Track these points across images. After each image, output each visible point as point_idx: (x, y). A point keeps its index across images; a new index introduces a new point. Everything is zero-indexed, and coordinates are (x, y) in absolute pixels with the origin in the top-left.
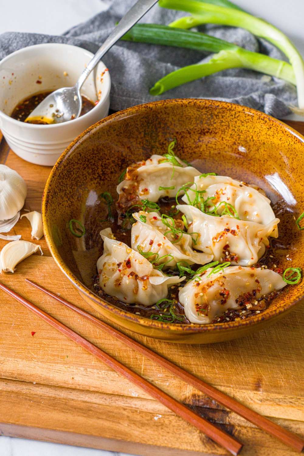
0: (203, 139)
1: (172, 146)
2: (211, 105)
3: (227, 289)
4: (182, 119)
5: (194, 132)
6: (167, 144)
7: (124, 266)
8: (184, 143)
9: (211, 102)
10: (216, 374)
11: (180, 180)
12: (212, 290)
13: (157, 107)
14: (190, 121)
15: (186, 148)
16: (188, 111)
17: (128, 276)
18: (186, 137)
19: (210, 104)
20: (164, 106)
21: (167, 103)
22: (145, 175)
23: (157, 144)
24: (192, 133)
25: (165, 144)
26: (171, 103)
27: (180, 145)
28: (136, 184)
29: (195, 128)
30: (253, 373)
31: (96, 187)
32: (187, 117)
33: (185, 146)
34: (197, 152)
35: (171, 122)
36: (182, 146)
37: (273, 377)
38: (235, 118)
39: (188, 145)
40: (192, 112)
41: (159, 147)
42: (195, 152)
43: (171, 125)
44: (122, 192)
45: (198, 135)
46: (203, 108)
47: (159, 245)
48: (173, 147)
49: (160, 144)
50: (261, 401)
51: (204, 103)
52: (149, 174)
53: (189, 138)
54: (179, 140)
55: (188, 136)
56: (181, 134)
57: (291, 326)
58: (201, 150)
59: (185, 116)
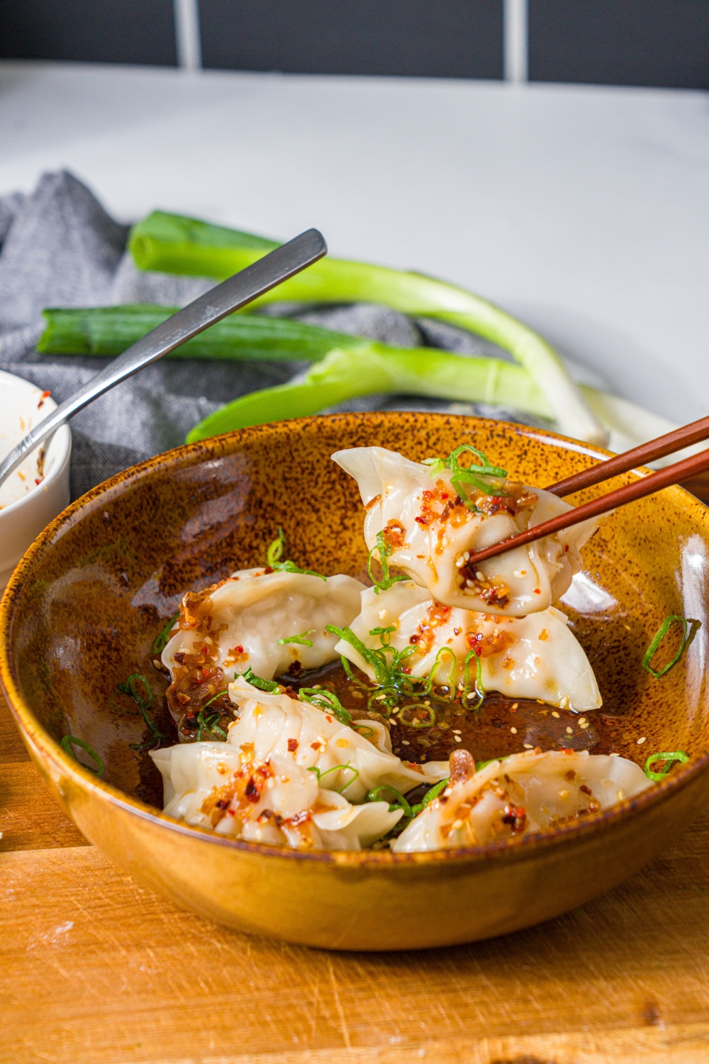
0: (352, 521)
1: (276, 551)
2: (362, 424)
3: (517, 804)
4: (294, 475)
5: (328, 507)
6: (262, 548)
7: (240, 799)
8: (306, 540)
9: (361, 417)
10: (537, 1011)
11: (320, 619)
12: (483, 809)
13: (226, 447)
14: (314, 478)
15: (314, 551)
16: (305, 449)
17: (259, 820)
18: (309, 523)
19: (359, 422)
20: (243, 443)
21: (250, 434)
22: (228, 614)
23: (237, 550)
24: (323, 509)
25: (257, 548)
26: (259, 433)
27: (295, 546)
28: (208, 640)
29: (328, 494)
30: (630, 995)
31: (103, 667)
32: (305, 465)
33: (309, 548)
34: (342, 560)
35: (265, 486)
36: (301, 548)
37: (683, 993)
38: (428, 447)
39: (318, 544)
40: (316, 452)
41: (243, 559)
42: (337, 560)
43: (265, 495)
44: (177, 665)
45: (339, 513)
46: (343, 436)
47: (316, 746)
48: (279, 554)
49: (244, 549)
50: (668, 1043)
51: (344, 422)
52: (239, 611)
53: (317, 523)
54: (290, 532)
55: (314, 518)
56: (293, 516)
57: (694, 887)
58: (353, 551)
59: (299, 464)
